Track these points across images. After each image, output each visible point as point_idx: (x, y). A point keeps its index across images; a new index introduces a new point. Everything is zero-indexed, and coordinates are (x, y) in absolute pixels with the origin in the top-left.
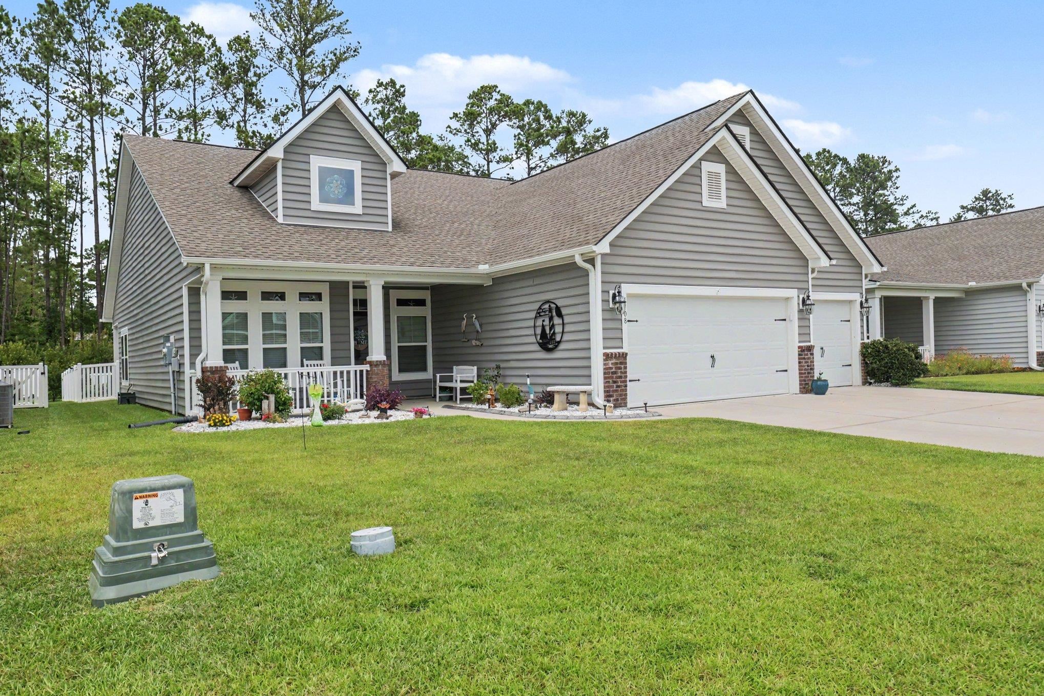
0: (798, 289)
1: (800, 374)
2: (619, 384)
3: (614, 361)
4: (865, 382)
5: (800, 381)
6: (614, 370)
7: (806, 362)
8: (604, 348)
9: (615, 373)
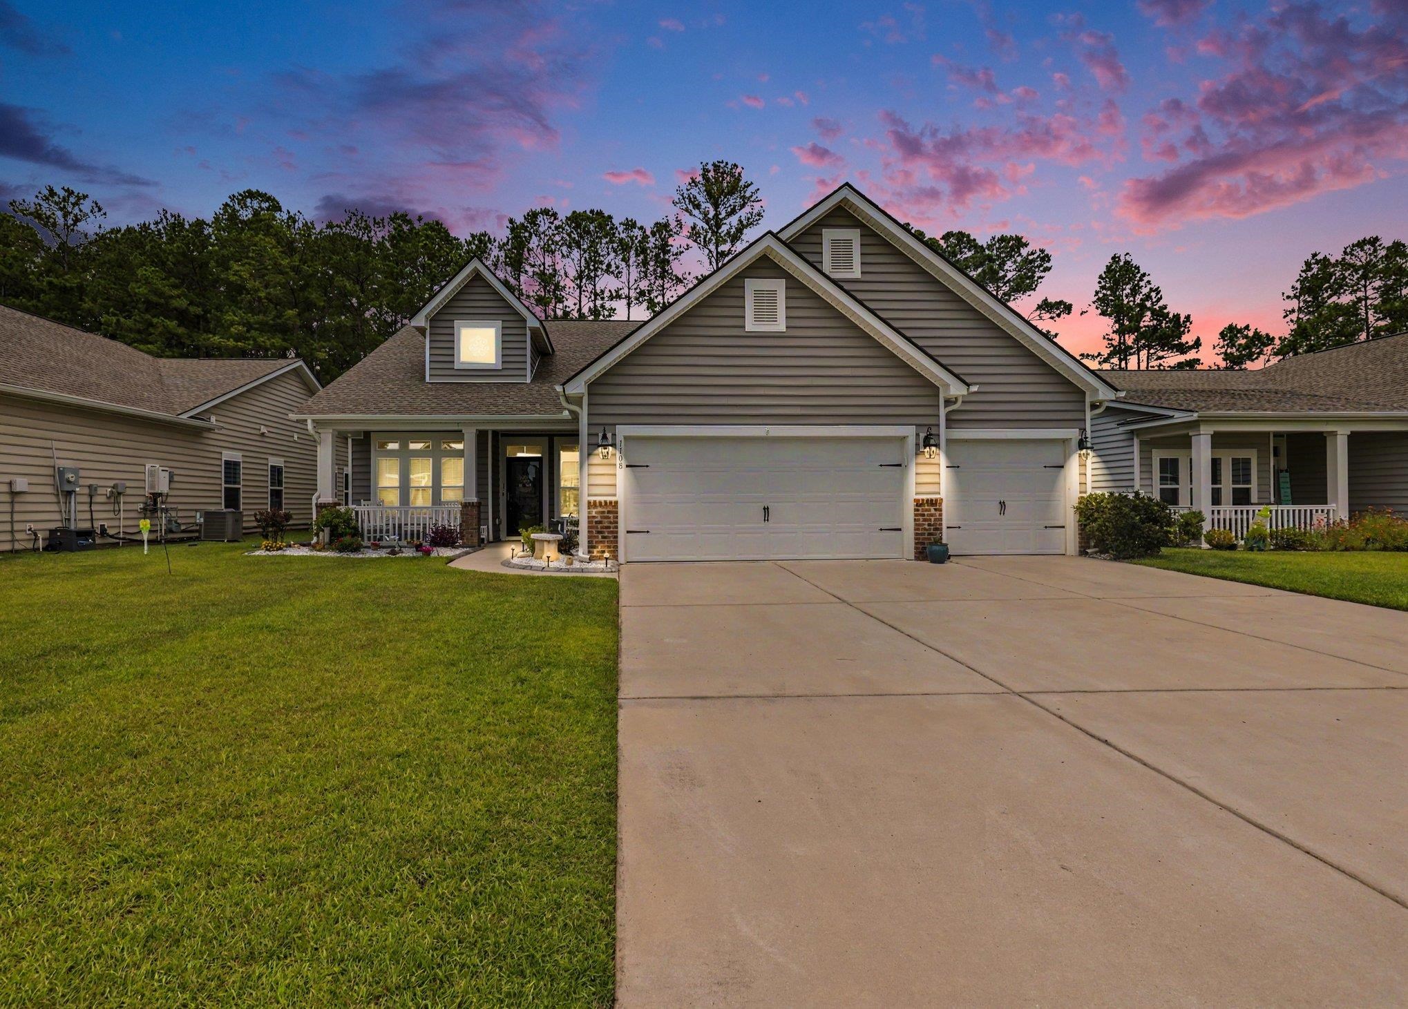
0: (916, 425)
1: (916, 534)
2: (606, 534)
3: (600, 509)
4: (1083, 552)
5: (916, 543)
6: (599, 519)
7: (925, 520)
8: (589, 495)
9: (600, 522)
